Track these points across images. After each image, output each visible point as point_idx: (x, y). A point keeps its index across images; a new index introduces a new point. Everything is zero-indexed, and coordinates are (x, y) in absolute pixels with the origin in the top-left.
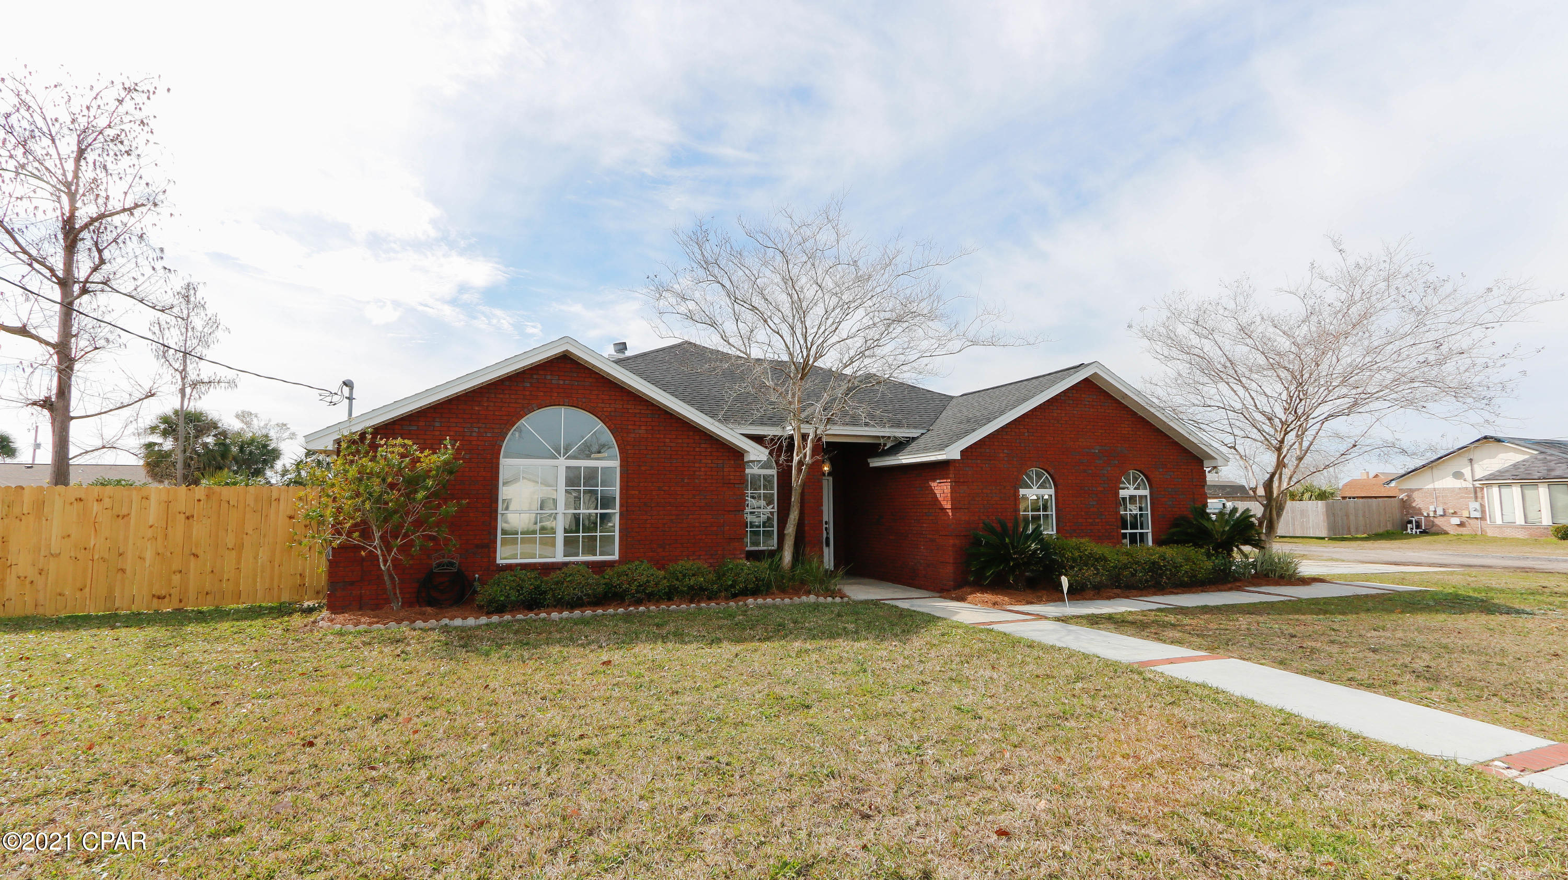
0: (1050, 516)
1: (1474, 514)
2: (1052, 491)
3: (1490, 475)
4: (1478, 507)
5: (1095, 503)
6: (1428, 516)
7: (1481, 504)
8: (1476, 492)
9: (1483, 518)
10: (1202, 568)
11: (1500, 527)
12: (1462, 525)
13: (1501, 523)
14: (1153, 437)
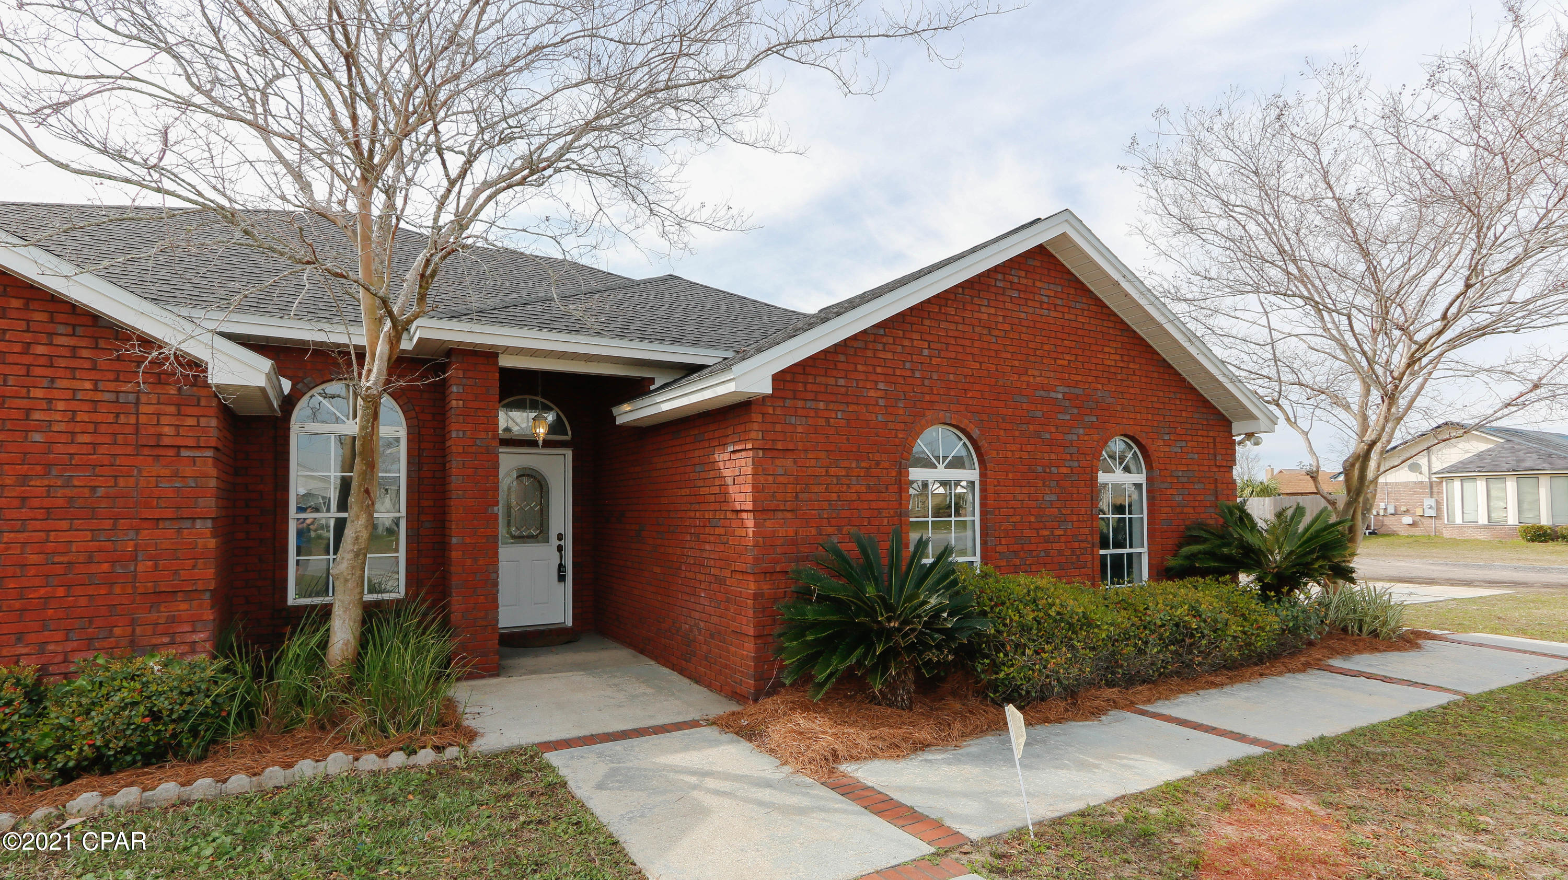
0: (969, 525)
1: (1429, 512)
2: (973, 474)
3: (1452, 466)
4: (1434, 505)
5: (1054, 498)
6: (1378, 514)
7: (1437, 501)
8: (1431, 487)
9: (1438, 517)
10: (1263, 629)
11: (1460, 527)
12: (1414, 524)
13: (1461, 522)
14: (1156, 375)
